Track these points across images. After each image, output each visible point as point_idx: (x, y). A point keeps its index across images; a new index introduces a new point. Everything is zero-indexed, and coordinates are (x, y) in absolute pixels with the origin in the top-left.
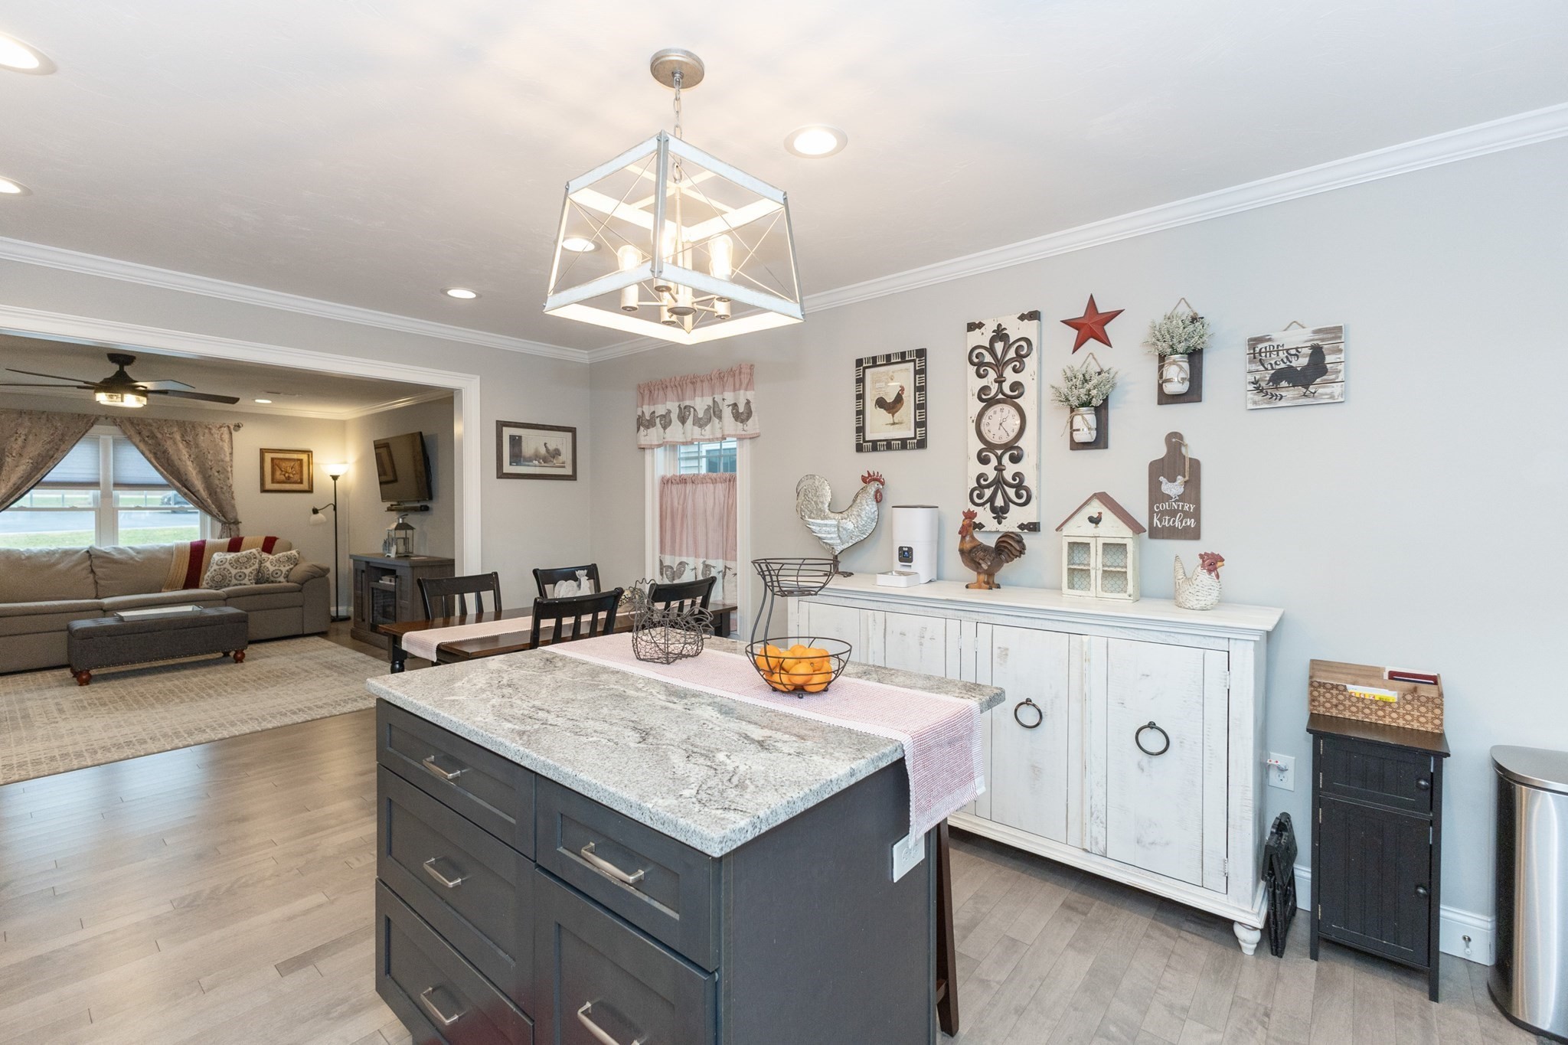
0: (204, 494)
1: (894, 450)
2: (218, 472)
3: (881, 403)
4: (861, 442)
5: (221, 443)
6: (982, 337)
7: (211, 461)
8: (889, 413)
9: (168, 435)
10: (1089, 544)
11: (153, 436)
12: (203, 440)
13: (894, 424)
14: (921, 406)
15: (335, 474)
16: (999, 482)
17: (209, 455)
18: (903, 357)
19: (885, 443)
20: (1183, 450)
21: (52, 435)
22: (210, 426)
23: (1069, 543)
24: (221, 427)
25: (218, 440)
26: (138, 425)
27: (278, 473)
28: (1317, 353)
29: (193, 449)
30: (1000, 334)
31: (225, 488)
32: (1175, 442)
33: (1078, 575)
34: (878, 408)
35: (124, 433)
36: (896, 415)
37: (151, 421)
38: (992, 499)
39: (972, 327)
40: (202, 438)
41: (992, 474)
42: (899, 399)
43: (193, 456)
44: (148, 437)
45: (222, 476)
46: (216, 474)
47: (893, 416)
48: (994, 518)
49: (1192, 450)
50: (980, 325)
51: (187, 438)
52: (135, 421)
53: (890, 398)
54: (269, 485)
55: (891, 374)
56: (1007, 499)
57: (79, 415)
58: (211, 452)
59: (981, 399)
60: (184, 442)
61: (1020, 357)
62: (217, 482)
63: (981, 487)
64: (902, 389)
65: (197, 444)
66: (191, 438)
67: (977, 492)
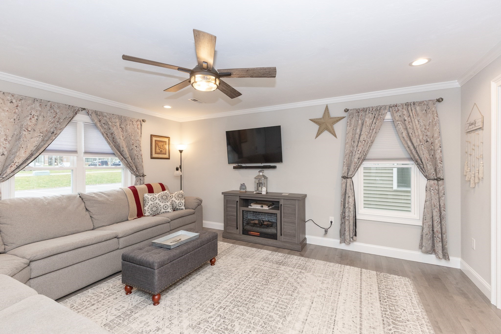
0: (129, 160)
2: (136, 147)
5: (137, 130)
7: (133, 140)
9: (114, 123)
11: (106, 123)
12: (129, 128)
15: (181, 149)
17: (132, 137)
21: (54, 117)
22: (133, 120)
24: (137, 121)
25: (136, 129)
26: (100, 116)
27: (157, 148)
29: (125, 133)
31: (139, 156)
35: (93, 120)
37: (106, 114)
40: (129, 126)
43: (124, 137)
44: (104, 124)
45: (138, 149)
46: (135, 148)
51: (122, 126)
52: (98, 114)
54: (154, 155)
57: (69, 106)
58: (133, 135)
60: (121, 128)
62: (135, 152)
65: (127, 130)
66: (124, 127)
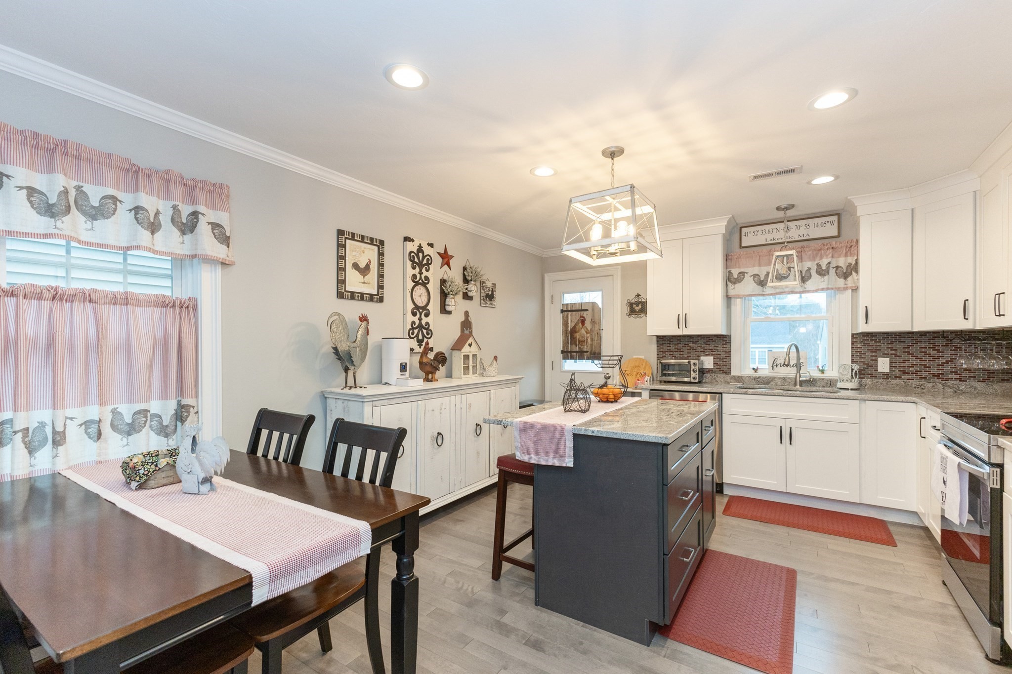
1: (365, 301)
3: (356, 266)
4: (343, 291)
6: (412, 247)
8: (361, 275)
10: (469, 355)
13: (364, 283)
14: (381, 276)
16: (420, 327)
18: (372, 241)
19: (360, 295)
20: (469, 318)
23: (464, 355)
28: (492, 291)
30: (420, 249)
32: (467, 314)
33: (466, 369)
34: (354, 270)
36: (366, 277)
38: (417, 336)
39: (407, 239)
41: (417, 322)
42: (368, 267)
47: (364, 277)
48: (418, 345)
49: (472, 318)
50: (413, 240)
53: (362, 265)
55: (363, 249)
56: (424, 336)
59: (413, 281)
61: (428, 264)
63: (413, 328)
64: (370, 262)
67: (411, 331)
